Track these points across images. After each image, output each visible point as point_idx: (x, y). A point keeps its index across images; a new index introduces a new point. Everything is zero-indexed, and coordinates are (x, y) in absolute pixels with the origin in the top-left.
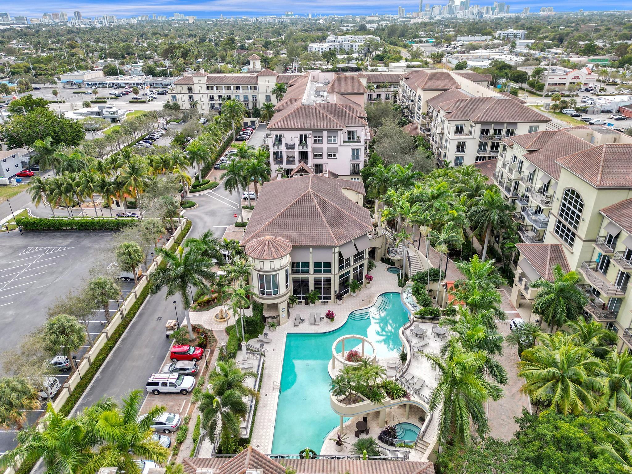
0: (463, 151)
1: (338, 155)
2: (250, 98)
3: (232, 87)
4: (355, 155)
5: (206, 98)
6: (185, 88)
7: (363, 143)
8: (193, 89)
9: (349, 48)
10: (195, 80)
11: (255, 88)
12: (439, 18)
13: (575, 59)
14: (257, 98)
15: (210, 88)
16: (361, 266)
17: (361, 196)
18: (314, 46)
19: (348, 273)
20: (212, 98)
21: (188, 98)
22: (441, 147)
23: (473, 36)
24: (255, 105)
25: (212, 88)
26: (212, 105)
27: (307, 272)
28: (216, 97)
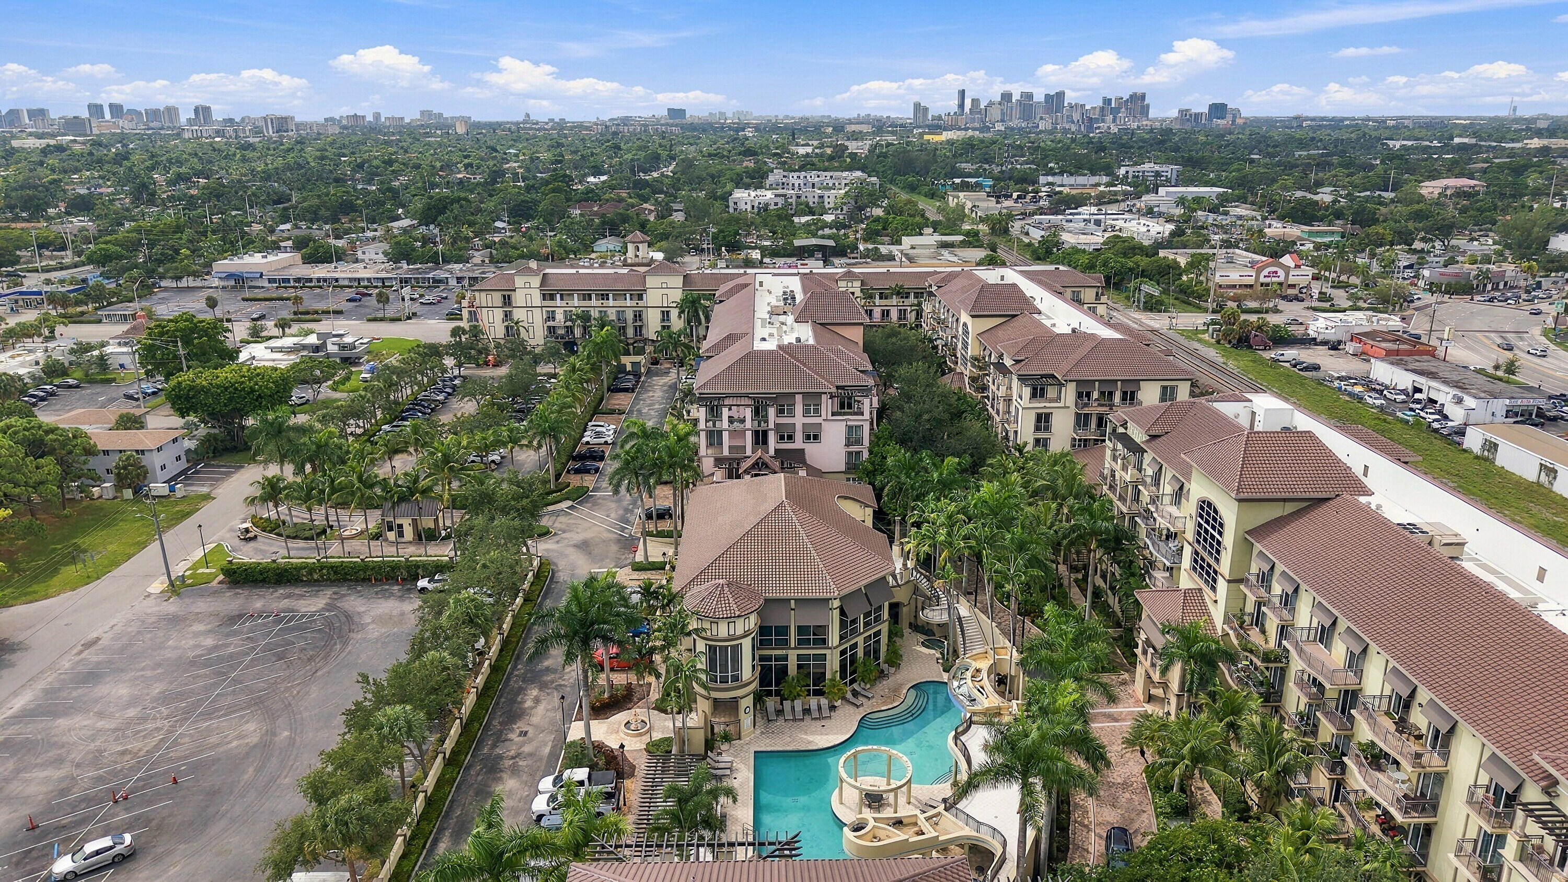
0: (1047, 429)
1: (823, 437)
2: (630, 315)
3: (593, 296)
4: (852, 436)
5: (538, 317)
6: (497, 298)
7: (867, 416)
8: (513, 299)
9: (816, 200)
10: (519, 281)
11: (640, 297)
12: (1000, 127)
13: (1276, 229)
14: (644, 316)
15: (548, 297)
16: (878, 634)
17: (869, 511)
18: (744, 198)
19: (855, 646)
20: (551, 317)
21: (502, 316)
22: (1008, 422)
23: (1072, 175)
24: (638, 330)
25: (552, 298)
26: (552, 330)
27: (785, 643)
28: (560, 316)
